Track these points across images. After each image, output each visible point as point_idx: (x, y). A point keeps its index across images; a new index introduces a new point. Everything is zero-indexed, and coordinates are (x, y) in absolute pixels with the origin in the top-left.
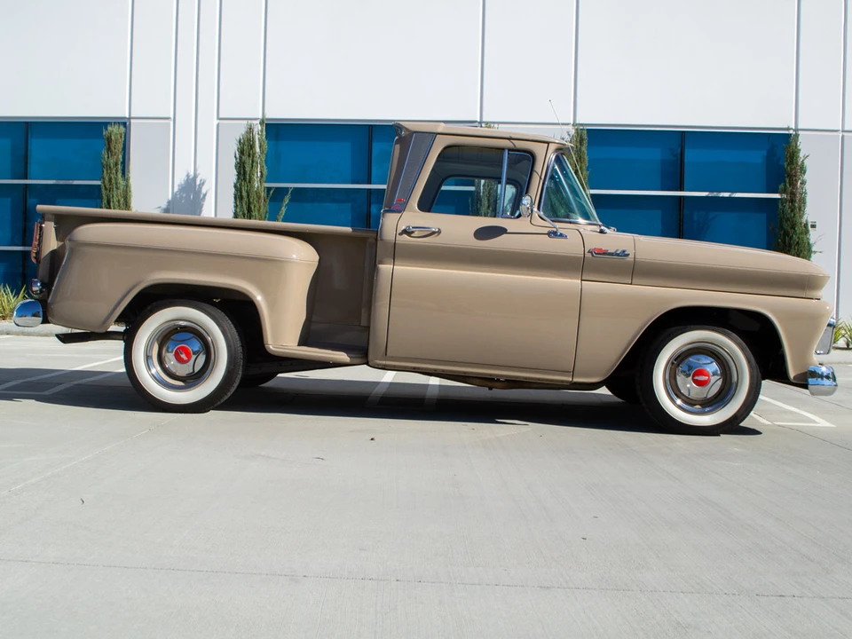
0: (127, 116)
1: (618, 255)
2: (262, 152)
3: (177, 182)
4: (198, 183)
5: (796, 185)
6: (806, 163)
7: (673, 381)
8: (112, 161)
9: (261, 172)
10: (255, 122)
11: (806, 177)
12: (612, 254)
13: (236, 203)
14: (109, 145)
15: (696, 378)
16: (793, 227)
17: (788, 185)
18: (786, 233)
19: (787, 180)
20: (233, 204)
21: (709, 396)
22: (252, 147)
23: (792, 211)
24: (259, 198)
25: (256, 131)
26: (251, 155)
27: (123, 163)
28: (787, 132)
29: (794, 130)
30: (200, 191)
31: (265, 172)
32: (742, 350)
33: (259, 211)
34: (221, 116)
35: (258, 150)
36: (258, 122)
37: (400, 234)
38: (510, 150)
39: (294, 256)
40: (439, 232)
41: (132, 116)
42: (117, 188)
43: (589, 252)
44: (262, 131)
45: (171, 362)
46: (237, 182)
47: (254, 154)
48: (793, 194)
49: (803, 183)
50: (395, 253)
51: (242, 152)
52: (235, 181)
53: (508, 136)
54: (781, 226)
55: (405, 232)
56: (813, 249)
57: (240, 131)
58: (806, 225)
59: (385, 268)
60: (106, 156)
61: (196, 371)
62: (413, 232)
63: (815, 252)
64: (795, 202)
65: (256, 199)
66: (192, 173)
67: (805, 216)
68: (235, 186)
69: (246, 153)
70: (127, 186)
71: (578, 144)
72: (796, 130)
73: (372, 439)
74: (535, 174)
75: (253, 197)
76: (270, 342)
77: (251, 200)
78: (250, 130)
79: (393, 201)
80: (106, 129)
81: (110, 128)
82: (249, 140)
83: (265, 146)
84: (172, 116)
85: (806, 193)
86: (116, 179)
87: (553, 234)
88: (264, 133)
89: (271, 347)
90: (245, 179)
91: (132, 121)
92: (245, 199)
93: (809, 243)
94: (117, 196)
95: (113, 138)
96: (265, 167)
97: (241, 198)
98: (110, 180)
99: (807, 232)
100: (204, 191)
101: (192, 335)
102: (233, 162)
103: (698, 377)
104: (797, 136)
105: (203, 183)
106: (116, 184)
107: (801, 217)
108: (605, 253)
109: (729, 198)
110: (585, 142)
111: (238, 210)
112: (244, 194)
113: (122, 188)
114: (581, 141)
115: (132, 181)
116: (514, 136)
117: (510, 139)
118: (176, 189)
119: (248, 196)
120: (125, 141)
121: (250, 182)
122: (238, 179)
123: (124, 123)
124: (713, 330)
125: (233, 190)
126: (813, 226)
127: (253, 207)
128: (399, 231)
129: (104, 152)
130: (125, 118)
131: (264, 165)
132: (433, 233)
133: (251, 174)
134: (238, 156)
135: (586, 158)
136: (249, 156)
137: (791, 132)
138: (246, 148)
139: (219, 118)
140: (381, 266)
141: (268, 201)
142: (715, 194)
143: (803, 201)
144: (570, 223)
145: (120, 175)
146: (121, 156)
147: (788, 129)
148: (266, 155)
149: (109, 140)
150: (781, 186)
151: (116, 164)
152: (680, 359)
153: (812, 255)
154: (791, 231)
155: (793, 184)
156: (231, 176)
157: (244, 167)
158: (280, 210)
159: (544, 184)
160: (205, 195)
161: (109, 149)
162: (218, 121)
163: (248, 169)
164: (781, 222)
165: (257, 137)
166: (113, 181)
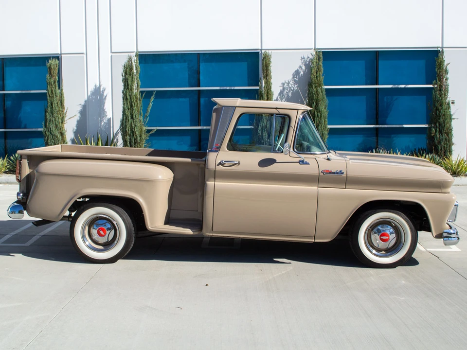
0: (60, 53)
1: (337, 173)
2: (137, 73)
3: (90, 90)
4: (101, 90)
5: (443, 81)
6: (448, 67)
7: (369, 239)
8: (52, 81)
9: (137, 84)
10: (132, 54)
11: (449, 76)
12: (334, 173)
13: (124, 102)
14: (50, 71)
15: (382, 237)
16: (441, 105)
17: (438, 81)
18: (437, 109)
19: (437, 78)
20: (122, 103)
21: (389, 247)
22: (131, 69)
23: (440, 96)
24: (137, 98)
25: (133, 60)
26: (131, 74)
27: (59, 81)
28: (436, 49)
29: (441, 48)
30: (103, 95)
31: (139, 84)
32: (407, 222)
33: (137, 106)
34: (113, 51)
35: (135, 71)
36: (134, 54)
37: (218, 165)
38: (276, 114)
39: (160, 177)
40: (239, 163)
41: (62, 53)
42: (56, 96)
43: (321, 172)
44: (137, 61)
45: (96, 236)
46: (124, 90)
47: (133, 73)
48: (441, 86)
49: (447, 79)
50: (215, 175)
51: (126, 73)
52: (123, 89)
53: (275, 107)
54: (434, 105)
55: (220, 164)
56: (453, 117)
57: (124, 61)
58: (449, 104)
59: (210, 183)
60: (49, 78)
61: (109, 240)
62: (225, 164)
63: (454, 119)
64: (442, 90)
65: (135, 99)
66: (98, 85)
67: (448, 99)
68: (123, 92)
69: (128, 73)
70: (61, 94)
71: (317, 61)
72: (442, 48)
73: (207, 285)
74: (291, 128)
75: (134, 98)
76: (149, 225)
77: (132, 100)
78: (130, 59)
79: (213, 145)
80: (48, 62)
81: (50, 61)
82: (129, 65)
83: (139, 69)
84: (85, 52)
85: (448, 85)
86: (55, 91)
87: (302, 162)
88: (138, 61)
89: (150, 228)
90: (128, 88)
91: (62, 55)
92: (129, 100)
93: (450, 114)
94: (56, 100)
95: (52, 67)
96: (139, 81)
97: (127, 99)
98: (52, 91)
99: (449, 107)
100: (105, 94)
101: (106, 221)
102: (121, 78)
103: (383, 237)
104: (443, 52)
105: (104, 90)
106: (55, 93)
107: (446, 99)
108: (331, 173)
109: (405, 88)
110: (321, 60)
111: (125, 106)
112: (128, 97)
113: (59, 95)
114: (319, 59)
115: (64, 91)
116: (278, 107)
117: (276, 108)
118: (89, 94)
119: (131, 98)
120: (59, 68)
121: (131, 90)
122: (125, 88)
123: (58, 58)
124: (391, 212)
125: (122, 94)
126: (453, 103)
127: (133, 105)
128: (217, 163)
129: (48, 76)
130: (58, 54)
131: (139, 79)
132: (235, 164)
133: (132, 86)
134: (123, 75)
135: (322, 69)
136: (130, 75)
137: (439, 49)
138: (128, 70)
139: (112, 52)
140: (208, 183)
141: (142, 100)
142: (396, 86)
143: (446, 90)
144: (311, 154)
145: (57, 88)
146: (57, 78)
147: (437, 48)
148: (140, 74)
149: (50, 68)
150: (434, 82)
151: (55, 82)
152: (372, 227)
153: (453, 120)
154: (440, 108)
155: (441, 80)
156: (120, 86)
157: (128, 82)
158: (149, 104)
159: (296, 133)
160: (106, 97)
161: (50, 74)
162: (112, 54)
163: (130, 83)
164: (434, 103)
165: (134, 64)
166: (54, 92)
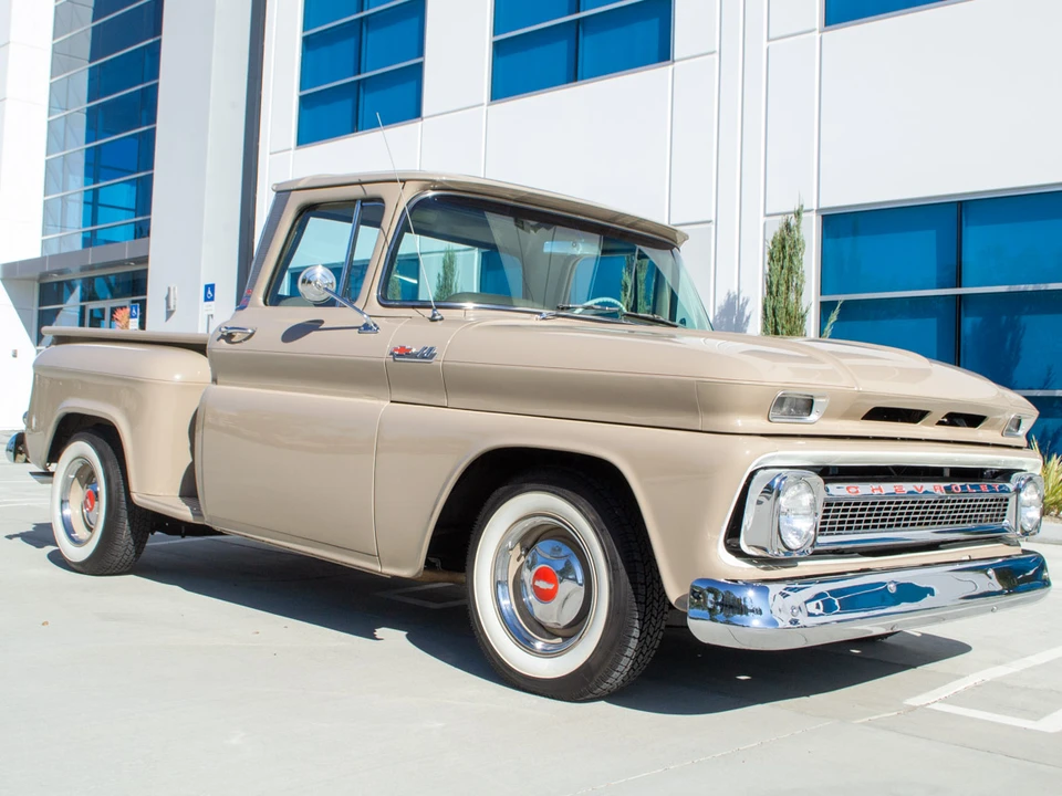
1: (422, 356)
3: (718, 304)
4: (741, 301)
10: (790, 216)
12: (415, 356)
30: (743, 313)
34: (767, 213)
37: (219, 339)
38: (362, 200)
39: (178, 377)
40: (254, 334)
41: (672, 223)
43: (391, 353)
53: (356, 180)
55: (222, 335)
57: (775, 230)
66: (735, 290)
76: (134, 490)
84: (714, 219)
87: (364, 327)
100: (747, 313)
108: (409, 354)
117: (361, 184)
132: (250, 335)
139: (764, 215)
159: (389, 248)
162: (764, 219)
